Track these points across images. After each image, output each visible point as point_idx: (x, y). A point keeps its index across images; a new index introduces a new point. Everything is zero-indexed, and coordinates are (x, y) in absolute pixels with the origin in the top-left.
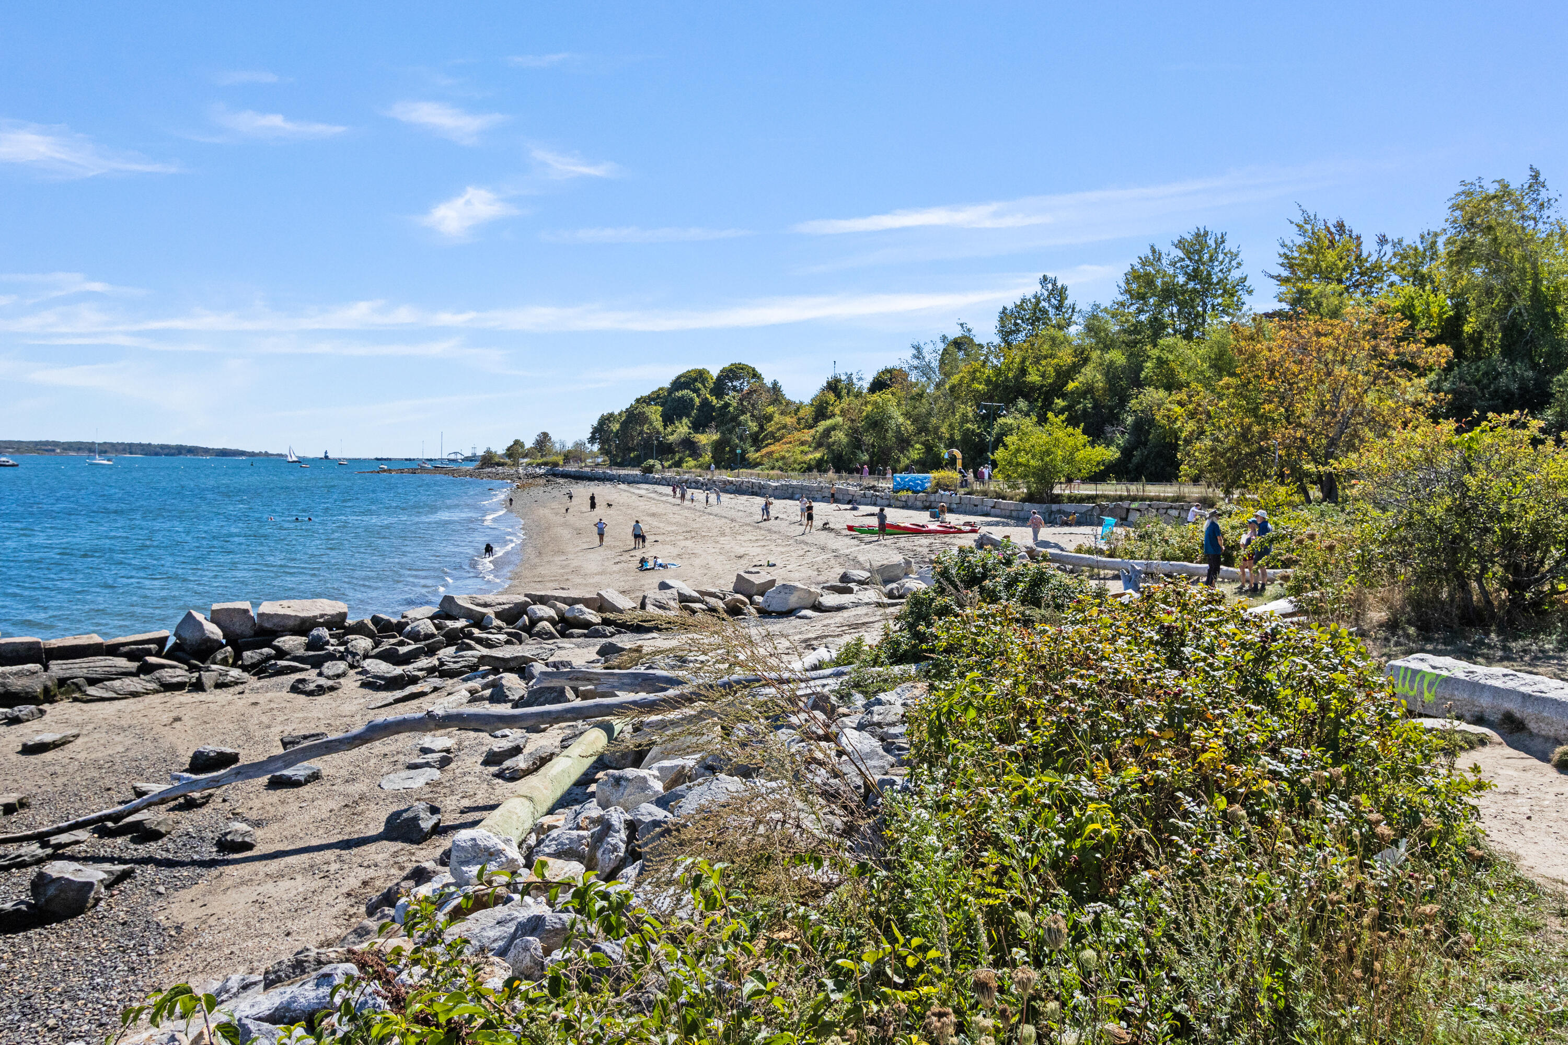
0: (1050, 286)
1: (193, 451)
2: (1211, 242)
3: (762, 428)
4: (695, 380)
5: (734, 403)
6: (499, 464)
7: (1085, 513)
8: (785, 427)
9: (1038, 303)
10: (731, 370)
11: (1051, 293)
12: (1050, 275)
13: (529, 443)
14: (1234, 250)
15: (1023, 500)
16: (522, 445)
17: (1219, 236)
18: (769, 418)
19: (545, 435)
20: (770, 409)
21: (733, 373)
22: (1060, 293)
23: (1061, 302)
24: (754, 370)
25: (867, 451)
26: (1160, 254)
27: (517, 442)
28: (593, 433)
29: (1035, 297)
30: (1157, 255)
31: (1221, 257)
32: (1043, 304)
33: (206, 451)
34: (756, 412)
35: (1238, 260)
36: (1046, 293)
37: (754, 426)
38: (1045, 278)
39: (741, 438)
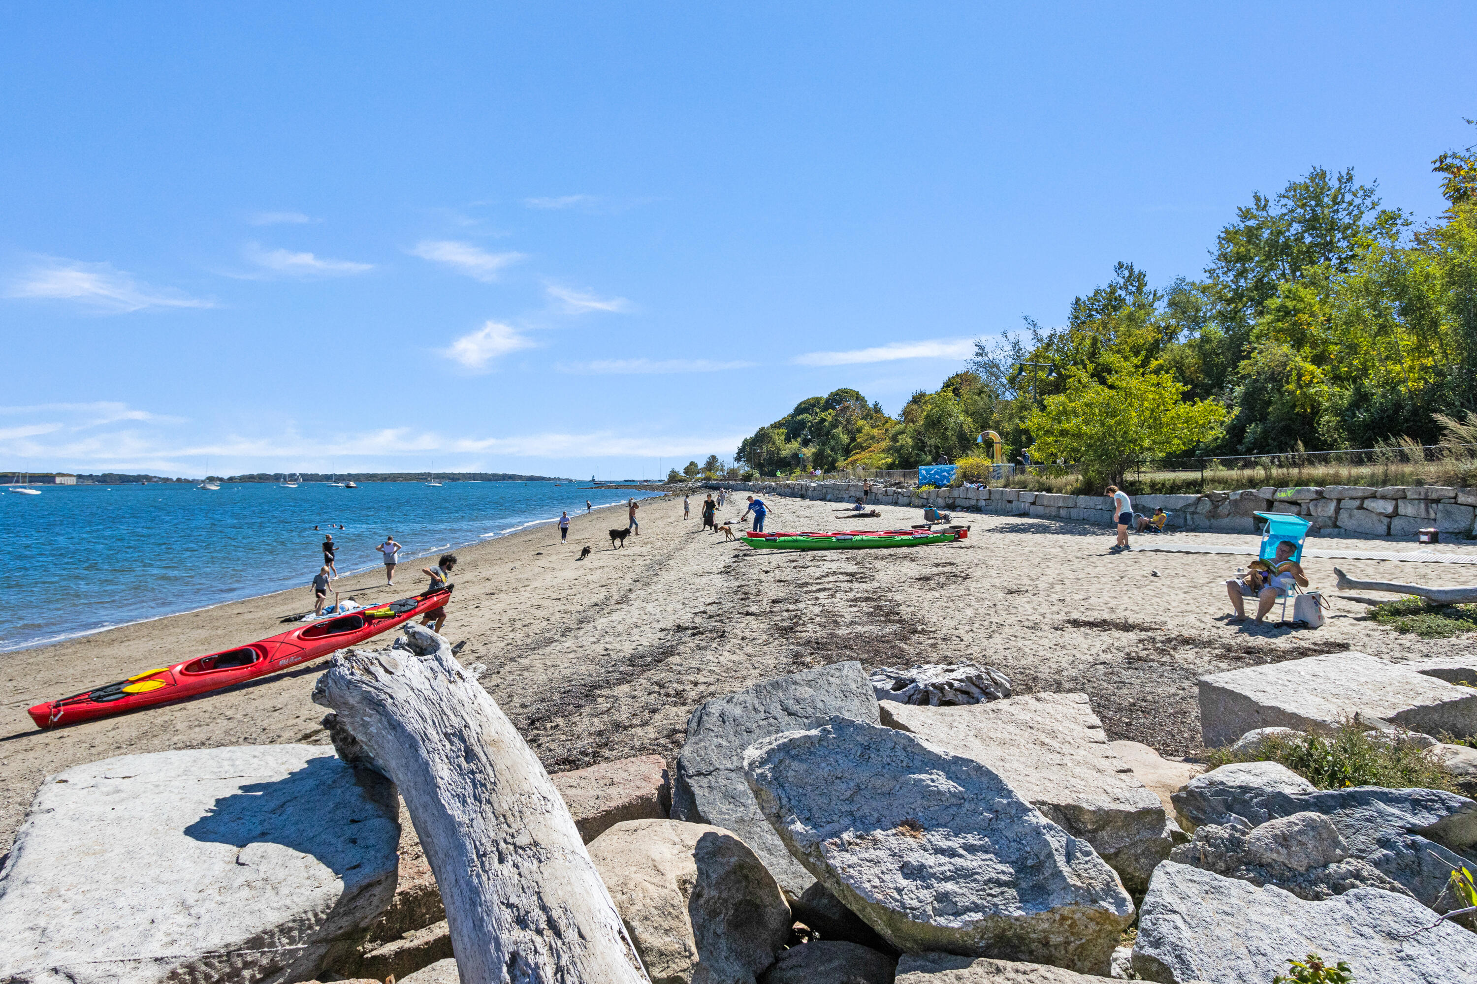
0: (1127, 273)
1: (512, 477)
2: (1334, 183)
3: (853, 439)
4: (813, 406)
5: (830, 419)
6: (680, 481)
7: (1184, 510)
8: (873, 438)
9: (1113, 292)
10: (837, 394)
11: (1129, 279)
12: (1126, 261)
13: (701, 465)
14: (1368, 186)
15: (1077, 492)
16: (696, 466)
17: (1344, 174)
18: (859, 431)
19: (714, 457)
20: (860, 423)
21: (838, 399)
22: (1136, 280)
23: (1139, 290)
24: (857, 393)
25: (930, 452)
26: (1267, 201)
27: (692, 463)
28: (738, 454)
29: (1110, 286)
30: (1261, 203)
31: (1348, 197)
32: (1119, 292)
33: (521, 477)
34: (849, 427)
35: (1375, 198)
36: (1122, 281)
37: (845, 439)
38: (1121, 265)
39: (832, 449)
